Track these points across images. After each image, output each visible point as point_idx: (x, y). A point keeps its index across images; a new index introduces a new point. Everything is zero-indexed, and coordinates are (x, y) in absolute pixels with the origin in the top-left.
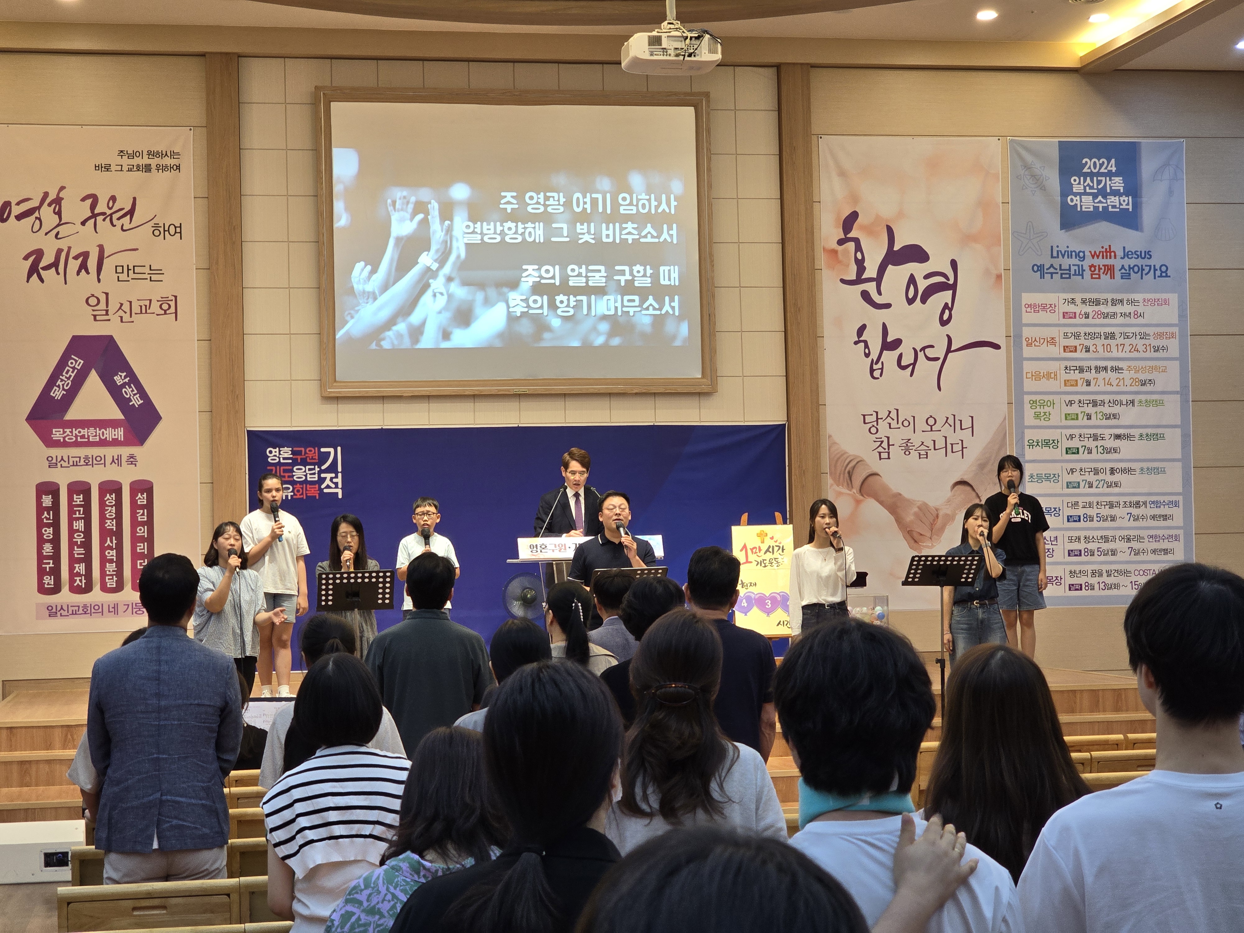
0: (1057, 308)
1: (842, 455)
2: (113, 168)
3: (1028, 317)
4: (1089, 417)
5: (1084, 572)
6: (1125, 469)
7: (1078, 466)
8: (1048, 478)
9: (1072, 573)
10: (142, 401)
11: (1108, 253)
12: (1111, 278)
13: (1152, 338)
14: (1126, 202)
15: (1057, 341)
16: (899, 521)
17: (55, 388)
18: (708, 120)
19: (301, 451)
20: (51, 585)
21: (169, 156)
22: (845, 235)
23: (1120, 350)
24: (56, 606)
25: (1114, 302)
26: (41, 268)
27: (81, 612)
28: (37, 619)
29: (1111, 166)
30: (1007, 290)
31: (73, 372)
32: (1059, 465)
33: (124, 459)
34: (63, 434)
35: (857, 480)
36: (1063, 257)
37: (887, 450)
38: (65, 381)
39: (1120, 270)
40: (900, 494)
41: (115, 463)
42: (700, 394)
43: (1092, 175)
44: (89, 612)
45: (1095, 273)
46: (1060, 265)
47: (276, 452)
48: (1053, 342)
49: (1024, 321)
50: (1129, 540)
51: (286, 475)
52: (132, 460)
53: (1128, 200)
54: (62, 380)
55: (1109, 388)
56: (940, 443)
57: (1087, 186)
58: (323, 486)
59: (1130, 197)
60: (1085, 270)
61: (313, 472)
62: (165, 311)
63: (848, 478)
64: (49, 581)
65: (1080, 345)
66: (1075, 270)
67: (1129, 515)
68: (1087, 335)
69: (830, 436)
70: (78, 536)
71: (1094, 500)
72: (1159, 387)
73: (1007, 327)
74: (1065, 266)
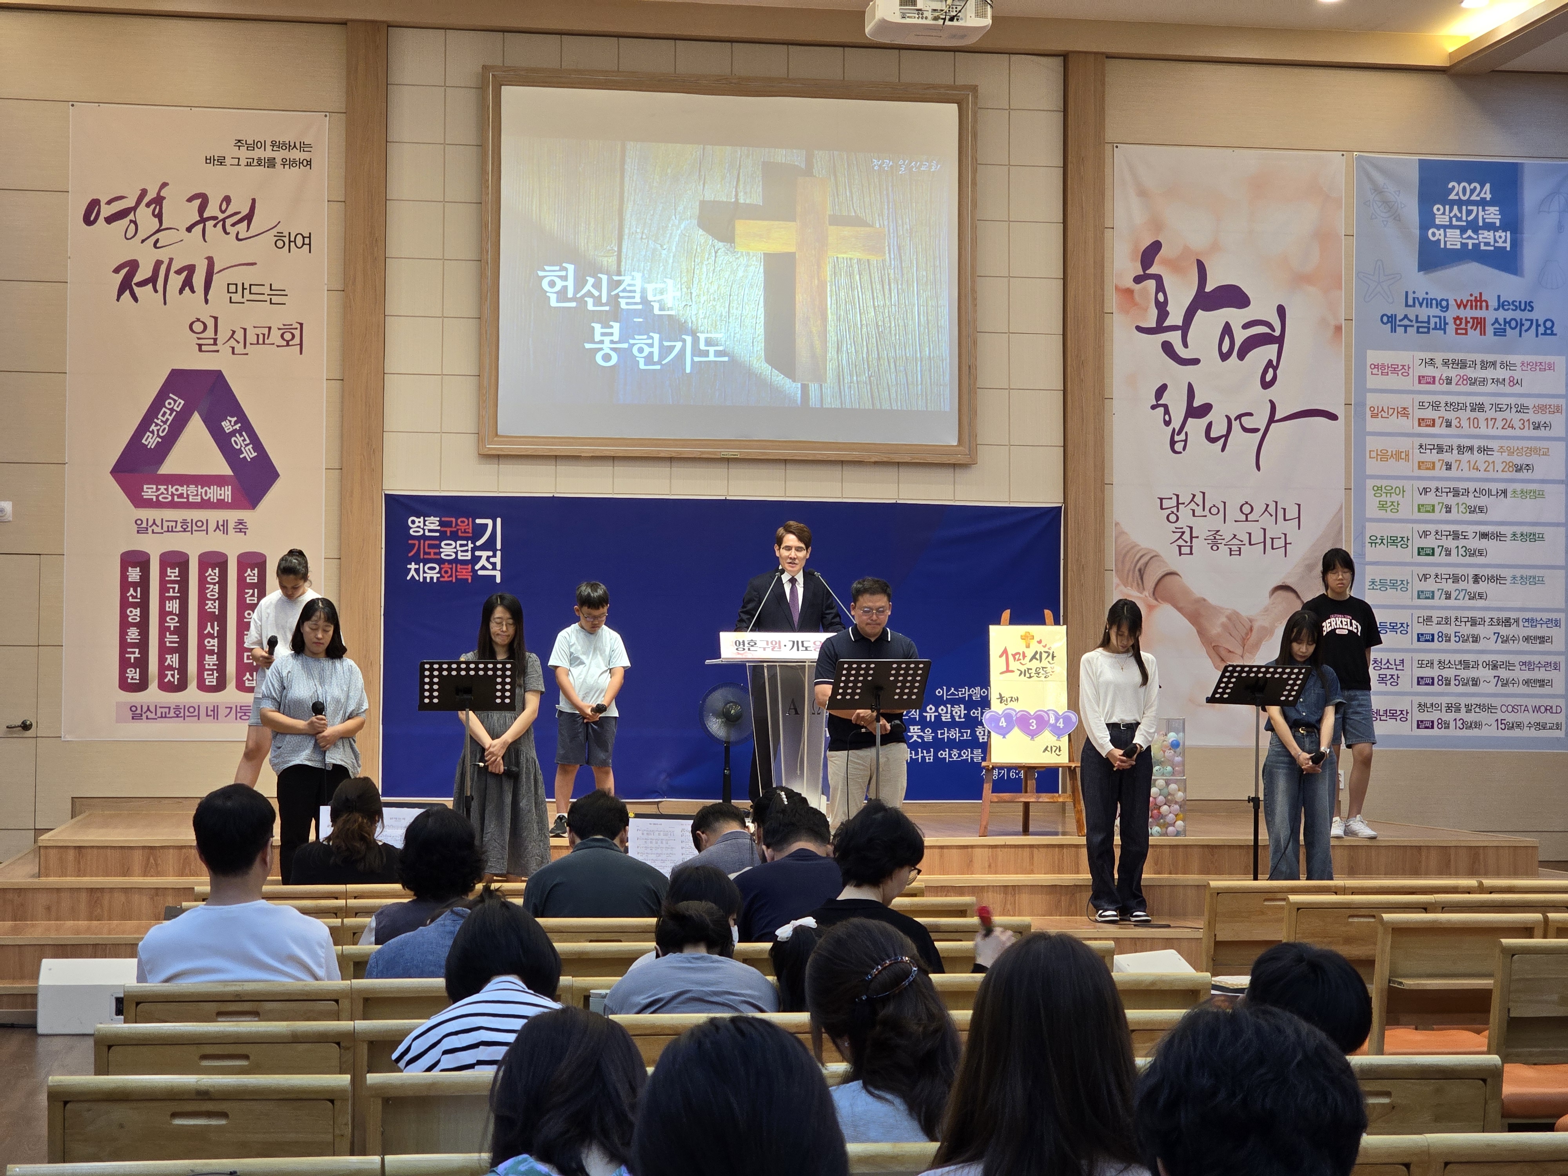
0: (1411, 370)
1: (1133, 548)
2: (228, 161)
3: (1373, 381)
4: (1449, 510)
5: (1437, 706)
6: (1493, 577)
7: (1432, 571)
8: (1394, 585)
9: (1422, 707)
10: (256, 454)
11: (1478, 302)
12: (1481, 334)
13: (1531, 411)
14: (1503, 239)
15: (1410, 411)
16: (1202, 632)
17: (148, 433)
18: (975, 121)
19: (452, 522)
20: (136, 679)
21: (299, 148)
22: (1144, 270)
23: (1490, 426)
24: (142, 706)
25: (1484, 365)
26: (136, 284)
27: (172, 714)
28: (117, 722)
29: (1485, 193)
30: (1348, 346)
31: (170, 415)
32: (1409, 569)
33: (231, 525)
34: (156, 492)
35: (1151, 580)
36: (1421, 305)
37: (1189, 544)
38: (161, 426)
39: (1493, 325)
40: (1204, 600)
41: (220, 530)
42: (954, 466)
43: (1460, 203)
44: (182, 714)
45: (1461, 327)
46: (1417, 316)
47: (419, 522)
48: (1404, 413)
49: (1369, 385)
50: (1495, 667)
51: (432, 551)
52: (241, 526)
53: (1506, 236)
54: (157, 425)
55: (1475, 474)
56: (1257, 537)
57: (1453, 217)
58: (477, 567)
59: (1508, 233)
60: (1447, 324)
61: (466, 548)
62: (288, 342)
63: (1139, 578)
64: (133, 675)
65: (1439, 417)
66: (1436, 323)
67: (1497, 635)
68: (1449, 405)
69: (1117, 524)
70: (171, 619)
71: (1452, 614)
72: (1538, 474)
73: (1348, 392)
74: (1423, 318)
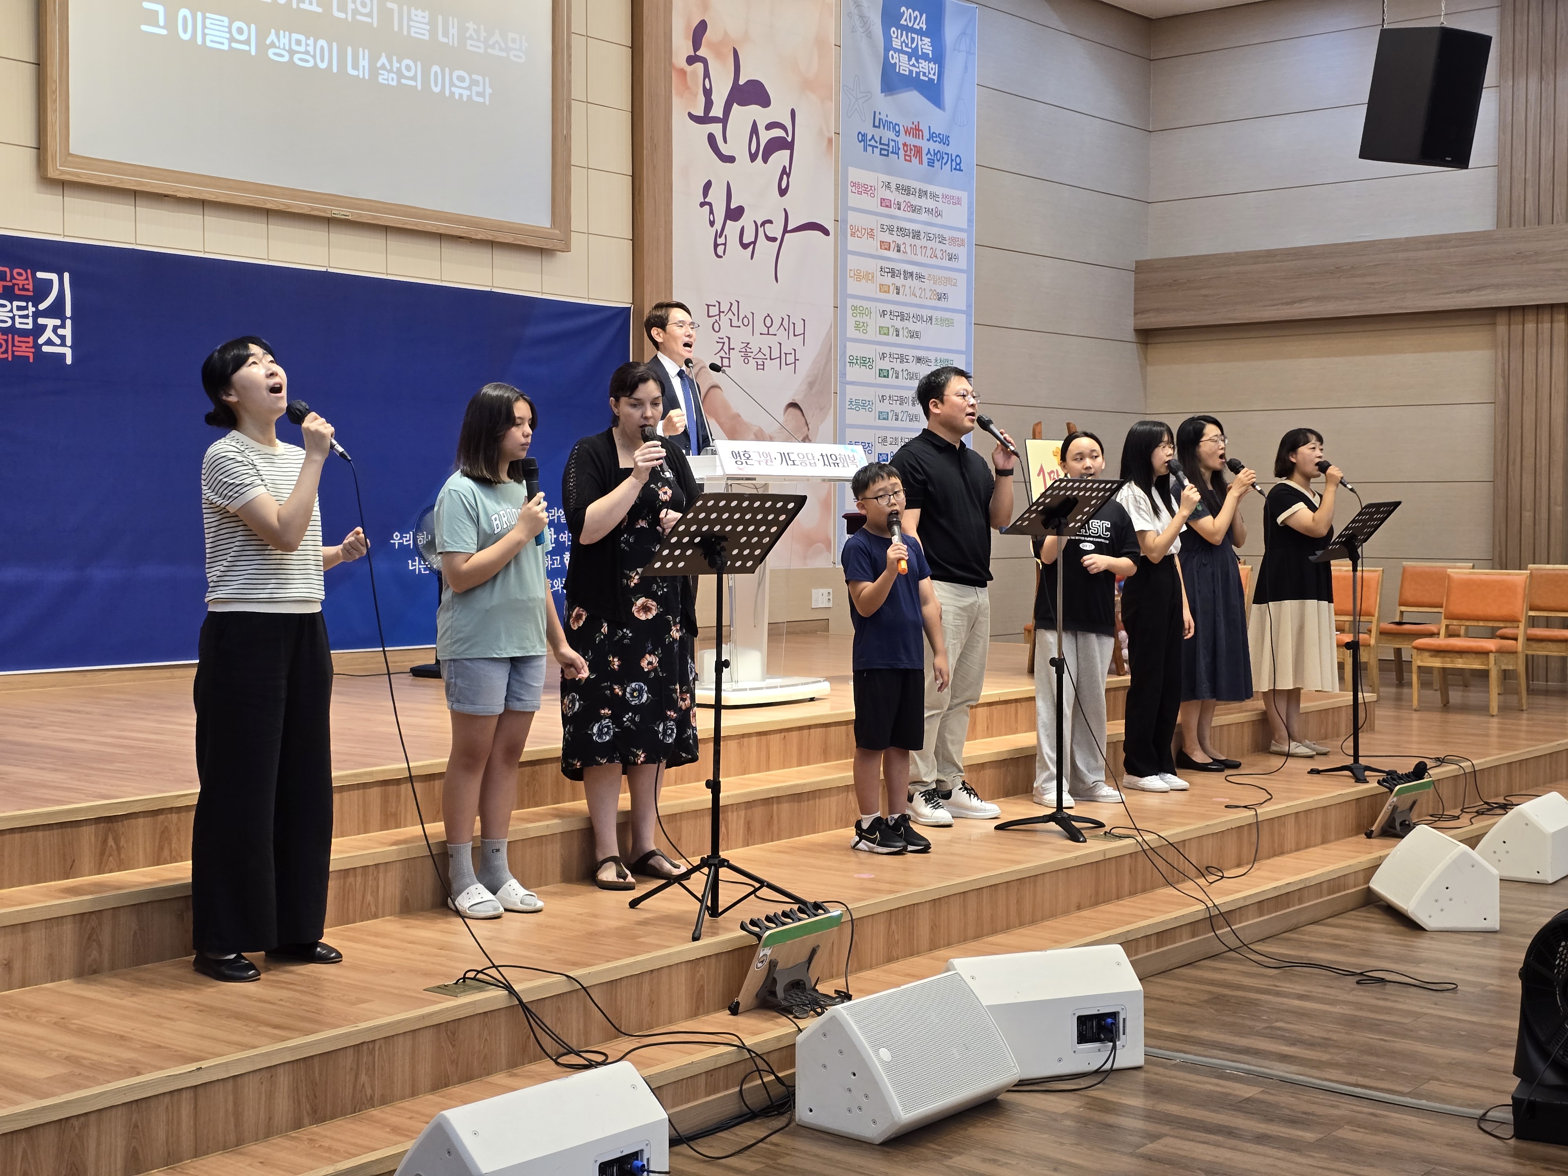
0: (876, 191)
3: (853, 199)
4: (898, 333)
7: (887, 392)
8: (864, 404)
11: (916, 131)
12: (920, 163)
14: (933, 72)
15: (876, 233)
19: (5, 272)
22: (694, 52)
23: (923, 253)
25: (923, 194)
29: (922, 23)
30: (837, 161)
32: (873, 390)
36: (884, 127)
39: (927, 155)
40: (739, 416)
42: (542, 251)
43: (907, 29)
45: (908, 153)
46: (881, 138)
48: (872, 235)
49: (850, 203)
53: (935, 69)
55: (913, 300)
56: (776, 352)
57: (903, 42)
58: (41, 341)
59: (936, 66)
60: (899, 149)
61: (25, 312)
65: (893, 242)
66: (893, 147)
68: (900, 230)
71: (899, 435)
72: (950, 303)
73: (836, 209)
74: (885, 141)
